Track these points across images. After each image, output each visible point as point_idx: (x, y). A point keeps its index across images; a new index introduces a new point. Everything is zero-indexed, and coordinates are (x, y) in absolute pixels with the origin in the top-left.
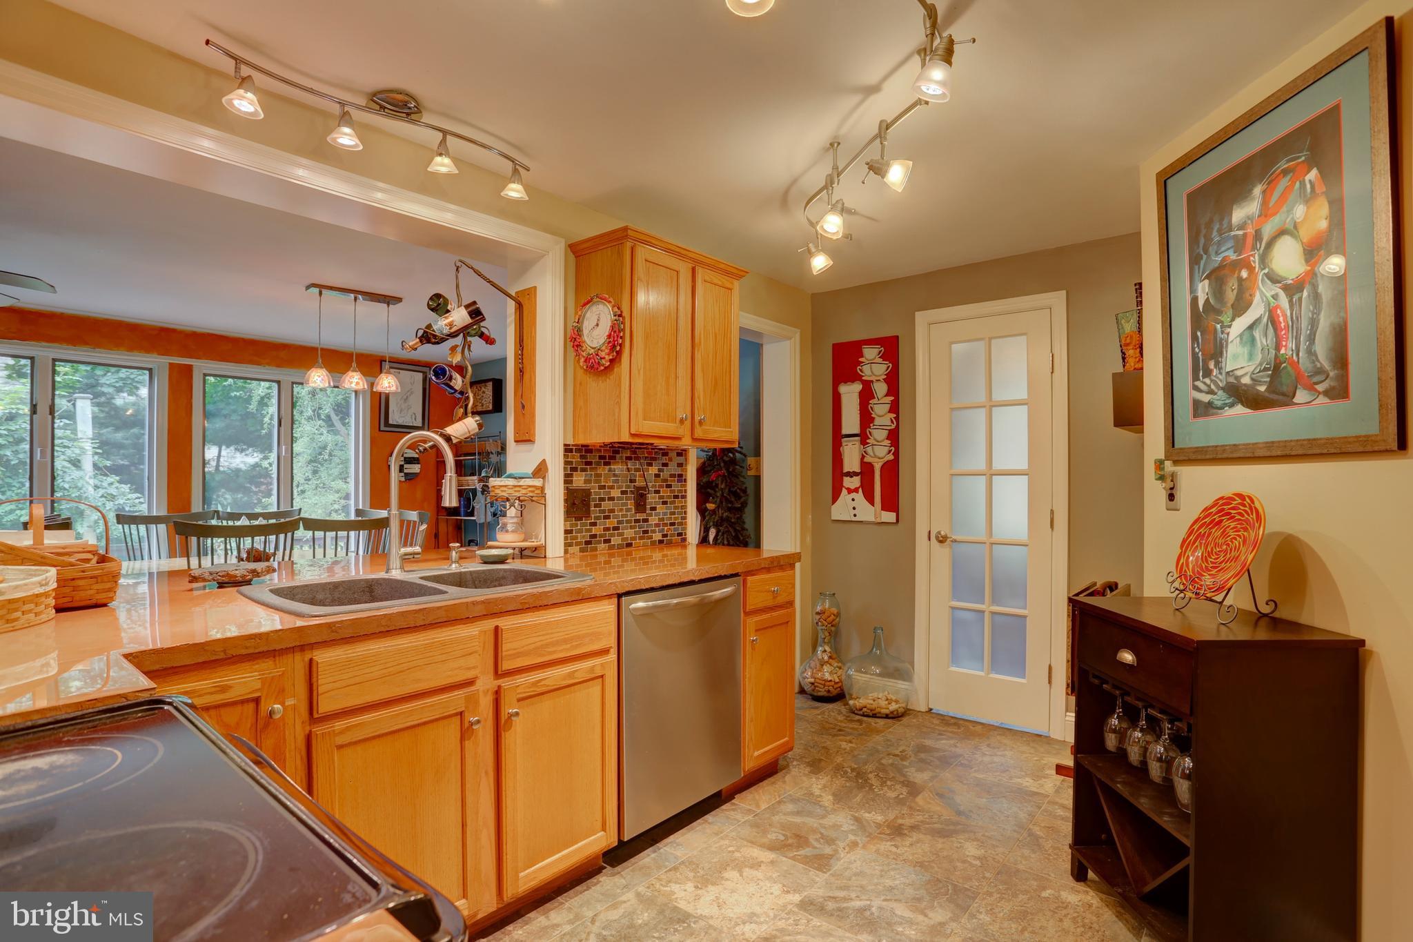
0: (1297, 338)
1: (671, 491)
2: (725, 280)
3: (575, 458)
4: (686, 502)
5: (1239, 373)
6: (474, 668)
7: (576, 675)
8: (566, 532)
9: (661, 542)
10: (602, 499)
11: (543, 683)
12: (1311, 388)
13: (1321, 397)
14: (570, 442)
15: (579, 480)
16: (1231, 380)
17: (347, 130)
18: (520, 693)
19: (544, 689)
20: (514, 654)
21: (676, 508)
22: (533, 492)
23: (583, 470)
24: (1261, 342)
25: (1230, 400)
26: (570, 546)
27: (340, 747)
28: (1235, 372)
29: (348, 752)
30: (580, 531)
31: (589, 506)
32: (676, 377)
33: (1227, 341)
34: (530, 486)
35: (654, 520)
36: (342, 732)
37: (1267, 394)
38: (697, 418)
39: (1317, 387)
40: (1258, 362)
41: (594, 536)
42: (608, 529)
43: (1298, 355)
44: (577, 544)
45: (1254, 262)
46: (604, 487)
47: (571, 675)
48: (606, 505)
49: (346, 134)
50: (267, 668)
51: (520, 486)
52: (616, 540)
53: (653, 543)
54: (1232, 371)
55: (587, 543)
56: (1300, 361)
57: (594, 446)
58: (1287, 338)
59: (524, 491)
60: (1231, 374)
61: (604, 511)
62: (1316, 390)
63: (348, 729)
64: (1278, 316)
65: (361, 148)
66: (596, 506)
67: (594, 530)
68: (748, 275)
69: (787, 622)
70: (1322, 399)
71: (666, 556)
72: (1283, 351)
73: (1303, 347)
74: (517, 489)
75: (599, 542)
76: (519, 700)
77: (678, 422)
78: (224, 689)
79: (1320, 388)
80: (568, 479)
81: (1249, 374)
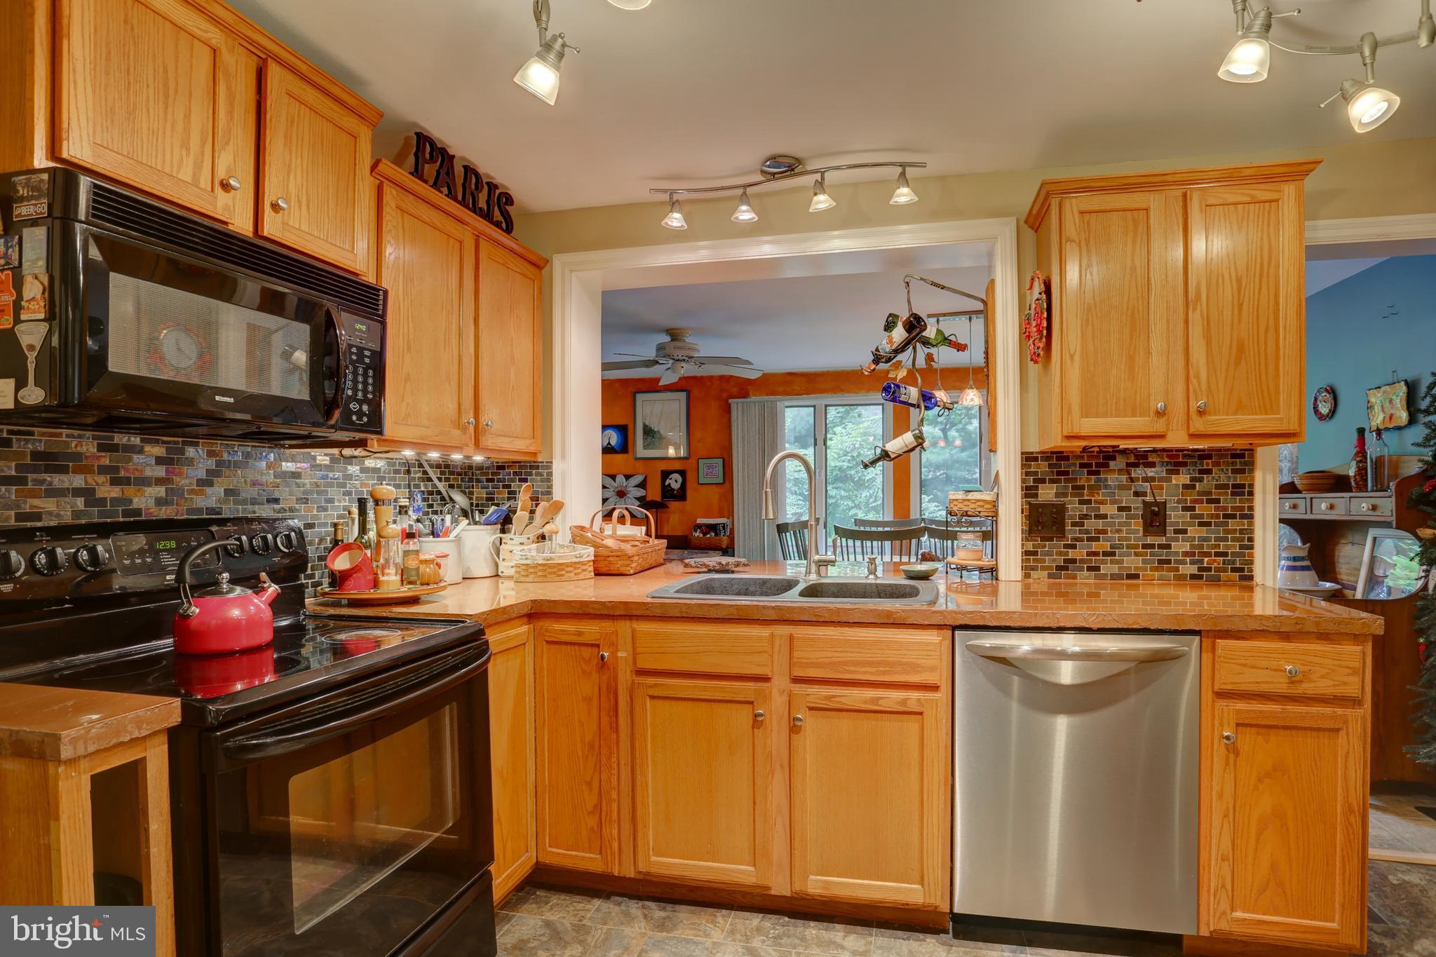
1: (1217, 509)
2: (1262, 192)
3: (1042, 467)
4: (1251, 524)
6: (764, 665)
7: (881, 702)
8: (1027, 553)
9: (1193, 577)
10: (1086, 516)
11: (837, 699)
14: (1034, 447)
15: (1047, 493)
17: (744, 208)
18: (811, 702)
19: (839, 706)
20: (807, 663)
21: (1228, 532)
22: (983, 506)
23: (1052, 481)
26: (1033, 569)
27: (652, 697)
29: (660, 703)
30: (1049, 554)
31: (1063, 524)
32: (1149, 353)
34: (978, 501)
35: (1180, 546)
36: (651, 687)
38: (1194, 406)
41: (1074, 561)
42: (1096, 554)
44: (1043, 568)
46: (1089, 502)
47: (875, 700)
48: (1091, 524)
49: (744, 212)
50: (608, 626)
51: (969, 500)
52: (1107, 568)
53: (1181, 578)
55: (1059, 568)
57: (1072, 452)
59: (973, 506)
61: (1087, 532)
63: (656, 685)
65: (757, 219)
66: (1074, 524)
67: (1071, 554)
68: (1320, 167)
69: (1338, 730)
71: (1209, 598)
74: (966, 503)
75: (1081, 569)
76: (811, 709)
77: (1152, 414)
78: (580, 634)
80: (1029, 492)
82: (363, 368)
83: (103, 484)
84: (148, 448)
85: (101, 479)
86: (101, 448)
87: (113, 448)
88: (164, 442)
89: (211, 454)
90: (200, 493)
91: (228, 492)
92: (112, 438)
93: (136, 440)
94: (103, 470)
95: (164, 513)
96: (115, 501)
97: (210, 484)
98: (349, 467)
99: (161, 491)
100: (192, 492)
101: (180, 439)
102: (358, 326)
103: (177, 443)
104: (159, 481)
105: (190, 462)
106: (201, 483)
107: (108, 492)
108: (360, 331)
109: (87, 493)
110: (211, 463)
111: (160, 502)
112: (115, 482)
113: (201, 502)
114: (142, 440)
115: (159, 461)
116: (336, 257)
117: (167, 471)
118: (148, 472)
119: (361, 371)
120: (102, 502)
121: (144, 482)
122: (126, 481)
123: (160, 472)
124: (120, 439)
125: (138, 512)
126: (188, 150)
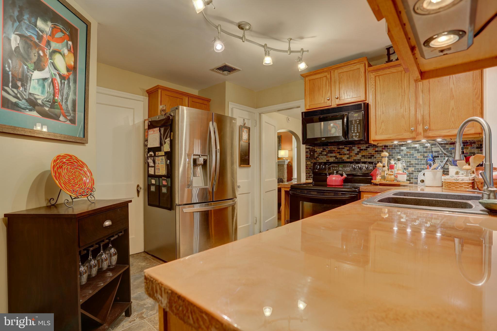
0: (62, 96)
5: (37, 97)
12: (65, 116)
13: (68, 121)
16: (32, 98)
24: (47, 89)
25: (30, 107)
28: (35, 95)
33: (31, 78)
37: (48, 112)
39: (67, 117)
40: (46, 97)
43: (62, 103)
45: (47, 53)
54: (33, 94)
56: (63, 105)
58: (59, 94)
60: (32, 95)
62: (67, 118)
64: (56, 84)
70: (68, 122)
72: (56, 98)
73: (64, 101)
79: (69, 118)
81: (41, 100)
82: (357, 125)
83: (338, 155)
84: (345, 148)
85: (338, 154)
86: (338, 149)
87: (340, 149)
88: (348, 146)
89: (358, 148)
90: (356, 156)
91: (362, 156)
92: (339, 147)
93: (343, 147)
94: (338, 153)
95: (348, 160)
96: (340, 158)
97: (358, 154)
98: (402, 148)
99: (348, 156)
100: (354, 156)
101: (352, 146)
102: (355, 115)
103: (351, 146)
104: (348, 154)
105: (354, 150)
106: (356, 154)
107: (339, 156)
108: (356, 116)
109: (335, 157)
110: (358, 150)
111: (348, 158)
112: (340, 154)
113: (355, 158)
114: (344, 147)
115: (348, 150)
116: (354, 100)
117: (349, 152)
118: (345, 153)
119: (356, 126)
120: (338, 158)
121: (345, 154)
122: (341, 154)
123: (348, 152)
124: (341, 147)
125: (344, 160)
126: (323, 97)
